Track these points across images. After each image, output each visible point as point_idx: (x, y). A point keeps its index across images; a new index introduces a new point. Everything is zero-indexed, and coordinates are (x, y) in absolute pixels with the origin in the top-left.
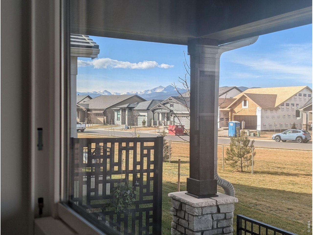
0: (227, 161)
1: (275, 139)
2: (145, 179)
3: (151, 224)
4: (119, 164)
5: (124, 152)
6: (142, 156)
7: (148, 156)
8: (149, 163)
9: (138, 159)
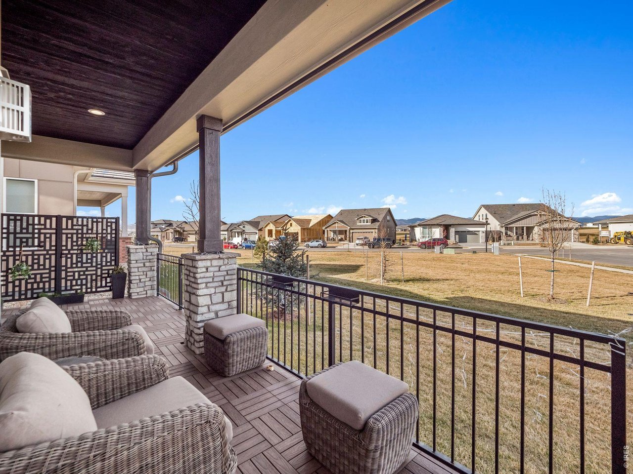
0: (255, 256)
1: (306, 246)
2: (109, 238)
3: (113, 260)
4: (92, 229)
5: (95, 224)
6: (107, 226)
7: (111, 226)
8: (112, 230)
9: (105, 228)
